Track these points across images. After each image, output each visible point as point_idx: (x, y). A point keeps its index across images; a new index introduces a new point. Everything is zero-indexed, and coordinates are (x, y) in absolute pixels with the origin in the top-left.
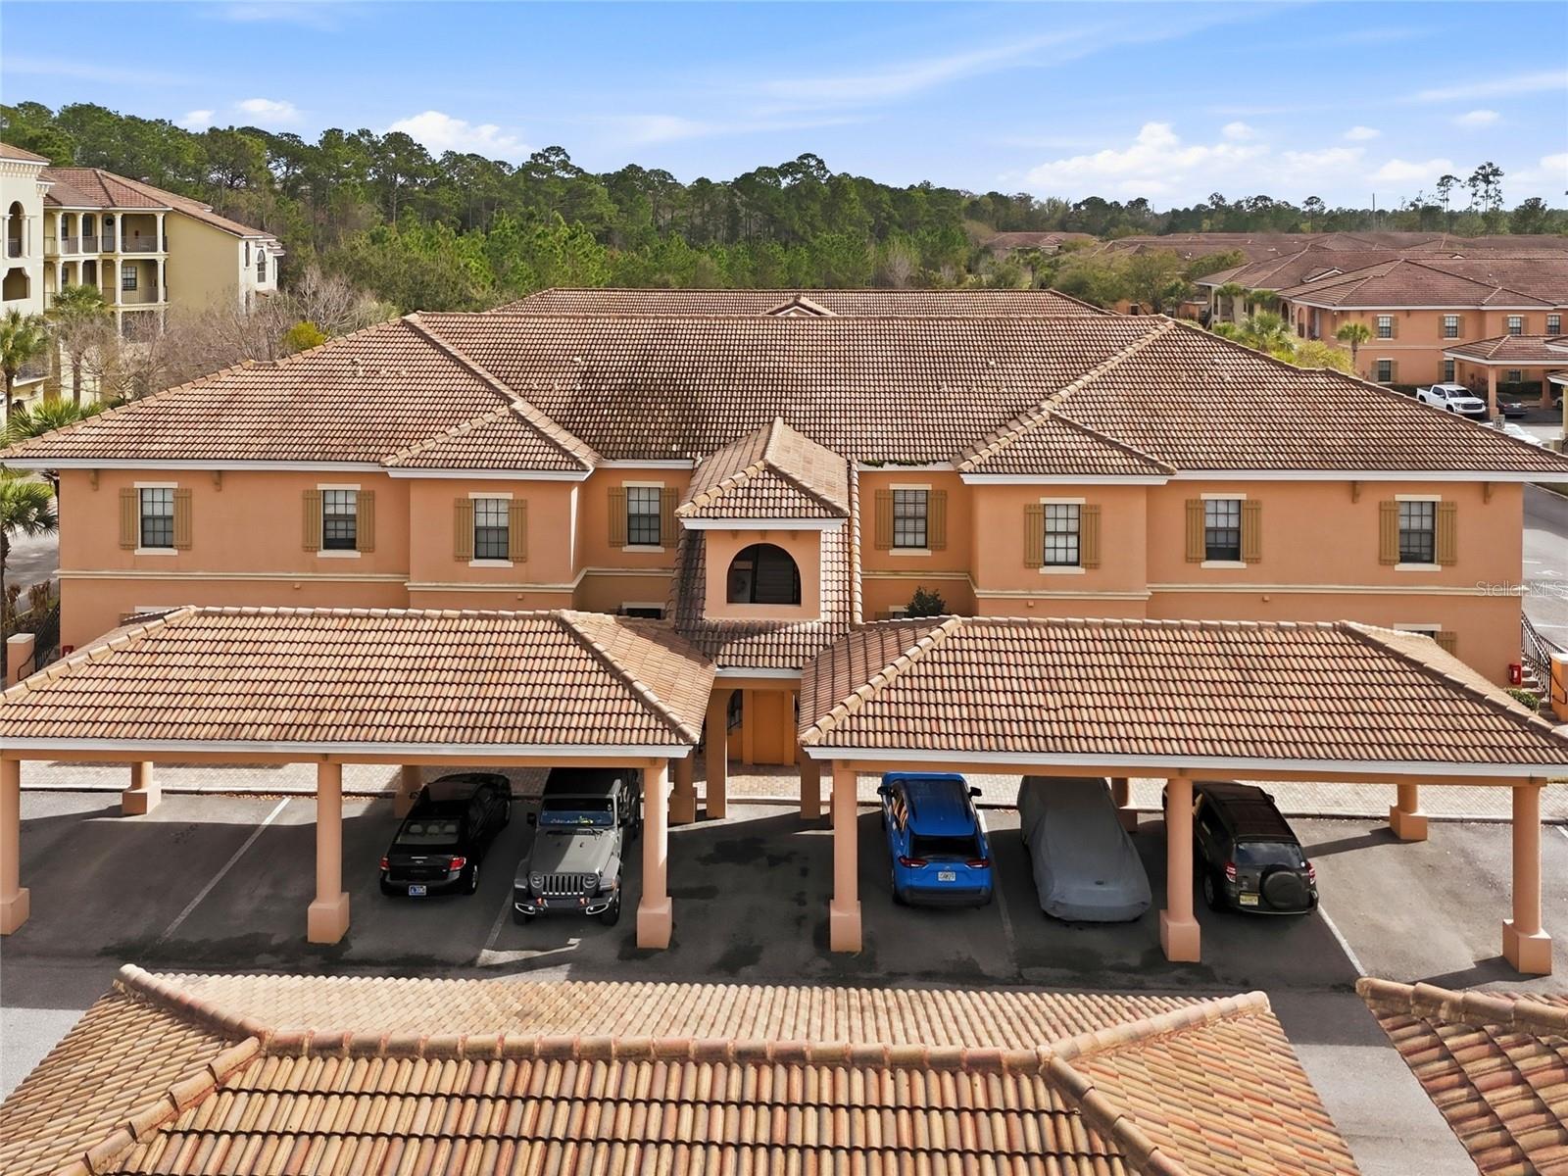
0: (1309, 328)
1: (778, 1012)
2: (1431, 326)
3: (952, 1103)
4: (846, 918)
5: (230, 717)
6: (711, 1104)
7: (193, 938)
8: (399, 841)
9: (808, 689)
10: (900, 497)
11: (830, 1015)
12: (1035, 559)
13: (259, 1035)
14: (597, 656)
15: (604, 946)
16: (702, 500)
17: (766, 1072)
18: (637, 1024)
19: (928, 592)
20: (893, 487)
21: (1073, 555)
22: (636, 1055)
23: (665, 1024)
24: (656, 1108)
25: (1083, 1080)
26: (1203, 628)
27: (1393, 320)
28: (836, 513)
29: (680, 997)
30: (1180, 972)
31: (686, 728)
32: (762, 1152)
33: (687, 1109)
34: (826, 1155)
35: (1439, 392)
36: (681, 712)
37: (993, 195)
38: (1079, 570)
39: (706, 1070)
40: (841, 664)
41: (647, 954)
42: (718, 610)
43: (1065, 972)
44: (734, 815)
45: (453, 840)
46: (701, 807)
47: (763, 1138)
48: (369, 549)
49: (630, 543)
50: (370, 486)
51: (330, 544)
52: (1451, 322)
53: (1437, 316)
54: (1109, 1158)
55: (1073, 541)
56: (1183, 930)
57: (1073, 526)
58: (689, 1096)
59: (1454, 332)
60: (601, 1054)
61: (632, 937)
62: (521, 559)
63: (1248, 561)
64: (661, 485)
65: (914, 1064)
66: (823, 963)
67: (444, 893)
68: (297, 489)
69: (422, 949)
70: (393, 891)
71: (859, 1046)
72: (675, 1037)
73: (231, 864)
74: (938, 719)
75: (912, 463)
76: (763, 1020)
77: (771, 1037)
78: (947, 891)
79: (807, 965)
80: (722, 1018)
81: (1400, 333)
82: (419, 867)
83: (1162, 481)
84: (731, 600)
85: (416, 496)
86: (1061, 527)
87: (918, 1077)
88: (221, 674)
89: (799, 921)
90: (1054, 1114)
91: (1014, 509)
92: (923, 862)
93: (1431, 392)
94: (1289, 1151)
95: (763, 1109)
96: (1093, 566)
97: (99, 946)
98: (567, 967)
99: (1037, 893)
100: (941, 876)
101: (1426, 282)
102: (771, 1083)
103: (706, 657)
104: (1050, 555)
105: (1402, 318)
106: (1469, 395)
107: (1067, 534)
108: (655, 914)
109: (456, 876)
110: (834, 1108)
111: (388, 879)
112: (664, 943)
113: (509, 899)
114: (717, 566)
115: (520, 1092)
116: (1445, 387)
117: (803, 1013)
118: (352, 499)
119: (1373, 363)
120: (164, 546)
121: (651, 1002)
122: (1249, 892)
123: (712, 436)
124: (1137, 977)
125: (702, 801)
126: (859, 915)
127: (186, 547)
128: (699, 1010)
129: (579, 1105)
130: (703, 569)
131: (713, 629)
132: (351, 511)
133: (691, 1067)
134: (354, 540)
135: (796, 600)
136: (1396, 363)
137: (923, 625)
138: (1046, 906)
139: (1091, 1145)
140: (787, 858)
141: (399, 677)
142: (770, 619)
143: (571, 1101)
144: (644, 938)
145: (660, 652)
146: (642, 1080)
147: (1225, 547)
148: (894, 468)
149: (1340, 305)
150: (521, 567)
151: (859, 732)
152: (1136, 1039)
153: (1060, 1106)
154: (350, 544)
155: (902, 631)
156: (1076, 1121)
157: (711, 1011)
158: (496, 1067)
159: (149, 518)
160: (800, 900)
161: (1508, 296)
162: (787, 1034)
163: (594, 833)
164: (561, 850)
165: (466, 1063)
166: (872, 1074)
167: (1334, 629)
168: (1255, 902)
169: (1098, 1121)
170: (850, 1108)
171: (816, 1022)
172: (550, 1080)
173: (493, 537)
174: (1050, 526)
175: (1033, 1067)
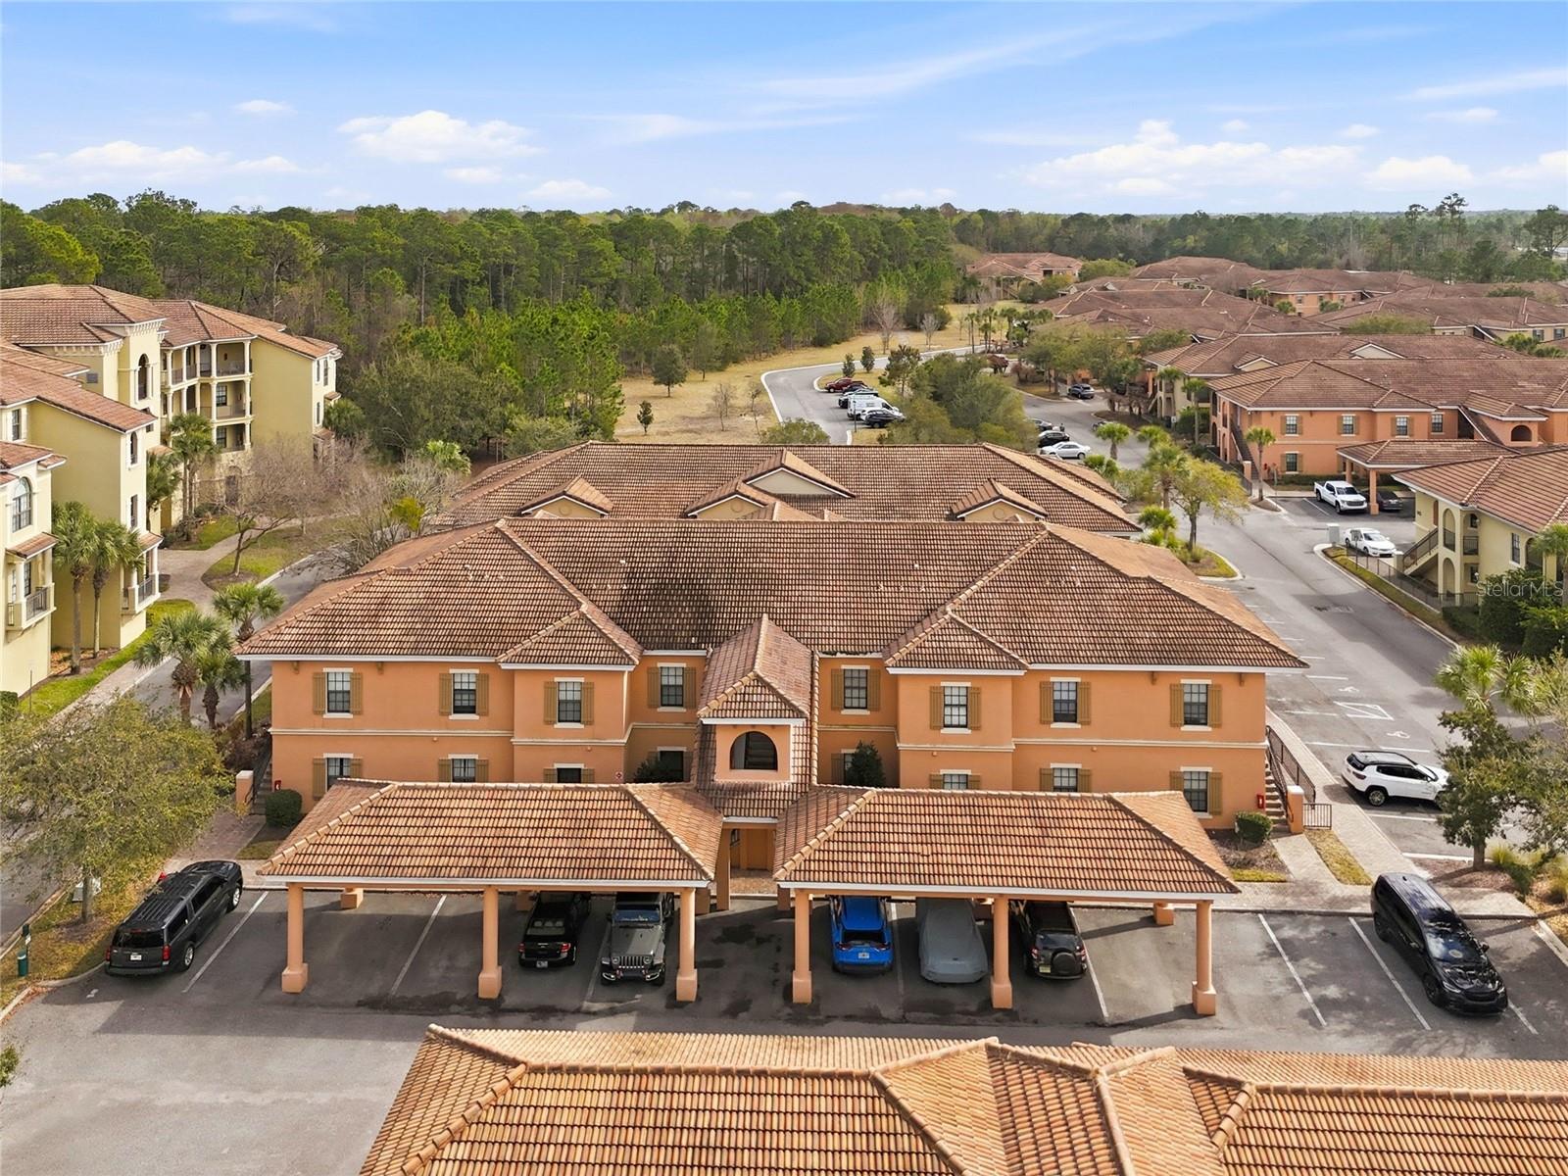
0: (1231, 420)
1: (756, 1050)
2: (1331, 423)
3: (830, 1093)
4: (802, 982)
5: (433, 862)
6: (726, 1094)
7: (410, 995)
8: (529, 933)
9: (780, 835)
10: (848, 674)
11: (781, 1052)
12: (938, 723)
13: (525, 1064)
14: (651, 818)
15: (655, 999)
16: (713, 704)
17: (750, 1079)
18: (691, 1057)
19: (867, 742)
20: (843, 667)
21: (963, 721)
22: (692, 1073)
23: (704, 1057)
24: (702, 1095)
25: (887, 1082)
26: (1023, 797)
27: (1300, 419)
28: (799, 714)
29: (710, 1041)
30: (999, 1015)
31: (706, 869)
32: (748, 1114)
33: (716, 1096)
34: (775, 1115)
35: (1330, 488)
36: (702, 857)
37: (983, 212)
38: (967, 731)
39: (724, 1079)
40: (802, 818)
41: (683, 1004)
42: (725, 775)
43: (931, 1015)
44: (735, 908)
45: (561, 932)
46: (714, 901)
47: (748, 1108)
48: (483, 714)
49: (663, 705)
50: (486, 671)
51: (458, 710)
52: (1348, 420)
53: (1336, 415)
54: (894, 1116)
55: (963, 711)
56: (1002, 988)
57: (963, 701)
58: (716, 1090)
59: (1350, 429)
60: (677, 1072)
61: (674, 994)
62: (589, 723)
63: (1081, 723)
64: (684, 665)
65: (814, 1076)
66: (788, 1010)
67: (556, 966)
68: (436, 673)
69: (548, 1002)
70: (527, 965)
71: (792, 1068)
72: (708, 1064)
73: (419, 943)
74: (857, 862)
75: (855, 653)
76: (749, 1054)
77: (753, 1064)
78: (863, 964)
79: (778, 1011)
80: (730, 1054)
81: (1305, 429)
82: (543, 950)
83: (1021, 673)
84: (732, 767)
85: (518, 681)
86: (955, 701)
87: (816, 1081)
88: (422, 832)
89: (774, 982)
90: (873, 1097)
91: (923, 691)
92: (849, 947)
93: (1325, 488)
94: (980, 1113)
95: (749, 1096)
96: (976, 728)
97: (354, 1000)
98: (635, 1013)
99: (919, 965)
100: (860, 956)
101: (1328, 383)
102: (752, 1085)
103: (719, 809)
104: (948, 721)
105: (1306, 417)
106: (1355, 493)
107: (959, 706)
108: (688, 980)
109: (564, 955)
110: (779, 1095)
111: (523, 956)
112: (693, 999)
113: (597, 969)
114: (723, 746)
115: (643, 1088)
116: (1335, 484)
117: (769, 1051)
118: (473, 679)
119: (1283, 456)
120: (343, 711)
121: (696, 1044)
122: (1045, 965)
123: (719, 630)
124: (973, 1018)
125: (714, 897)
126: (809, 981)
127: (358, 713)
128: (719, 1050)
129: (669, 1094)
130: (715, 741)
131: (721, 788)
132: (472, 687)
133: (717, 1077)
134: (474, 707)
135: (774, 766)
136: (1301, 456)
137: (854, 792)
138: (924, 974)
139: (887, 1110)
140: (768, 939)
141: (531, 833)
142: (757, 781)
143: (666, 1092)
144: (680, 997)
145: (687, 810)
146: (695, 1083)
147: (1067, 713)
148: (844, 655)
149: (1253, 406)
150: (589, 727)
151: (810, 871)
152: (919, 1063)
153: (876, 1094)
154: (472, 710)
155: (841, 795)
156: (882, 1100)
157: (725, 1050)
158: (631, 1078)
159: (332, 692)
160: (776, 968)
161: (1396, 398)
162: (760, 1062)
163: (648, 927)
164: (629, 938)
165: (618, 1076)
166: (796, 1081)
167: (1104, 799)
168: (1049, 971)
169: (892, 1101)
170: (786, 1095)
171: (774, 1055)
172: (655, 1084)
173: (570, 707)
174: (948, 701)
175: (866, 1077)
